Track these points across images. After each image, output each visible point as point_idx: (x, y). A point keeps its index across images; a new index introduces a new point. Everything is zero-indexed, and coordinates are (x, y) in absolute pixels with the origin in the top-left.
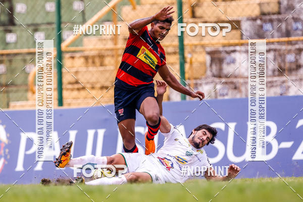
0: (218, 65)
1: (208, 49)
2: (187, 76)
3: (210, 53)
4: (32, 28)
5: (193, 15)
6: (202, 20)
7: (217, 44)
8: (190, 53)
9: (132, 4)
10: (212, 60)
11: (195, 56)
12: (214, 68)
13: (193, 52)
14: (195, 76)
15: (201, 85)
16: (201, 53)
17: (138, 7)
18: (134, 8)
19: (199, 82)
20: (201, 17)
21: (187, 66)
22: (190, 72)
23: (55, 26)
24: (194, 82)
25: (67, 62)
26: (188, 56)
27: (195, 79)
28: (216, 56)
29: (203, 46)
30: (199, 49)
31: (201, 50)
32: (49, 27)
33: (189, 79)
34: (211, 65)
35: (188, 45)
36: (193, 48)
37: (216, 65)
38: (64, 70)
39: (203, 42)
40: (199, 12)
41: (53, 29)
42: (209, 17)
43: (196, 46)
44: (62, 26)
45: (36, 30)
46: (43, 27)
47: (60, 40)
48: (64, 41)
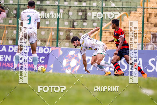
0: (155, 39)
1: (152, 33)
2: (144, 41)
3: (152, 34)
4: (93, 21)
5: (148, 21)
6: (151, 23)
7: (155, 31)
8: (145, 34)
9: (127, 15)
10: (153, 37)
11: (147, 35)
12: (153, 39)
13: (147, 33)
14: (146, 42)
15: (148, 45)
16: (149, 34)
17: (129, 17)
18: (128, 17)
19: (148, 44)
20: (150, 22)
21: (144, 38)
22: (145, 40)
23: (100, 21)
24: (146, 44)
25: (103, 34)
26: (145, 35)
27: (147, 43)
28: (154, 35)
29: (150, 32)
30: (149, 33)
31: (150, 33)
32: (98, 21)
33: (144, 43)
34: (152, 39)
35: (145, 31)
36: (147, 32)
37: (154, 39)
38: (102, 36)
39: (150, 31)
40: (150, 20)
41: (100, 22)
42: (153, 22)
43: (148, 31)
44: (103, 21)
45: (94, 22)
46: (96, 21)
47: (102, 26)
48: (103, 26)
